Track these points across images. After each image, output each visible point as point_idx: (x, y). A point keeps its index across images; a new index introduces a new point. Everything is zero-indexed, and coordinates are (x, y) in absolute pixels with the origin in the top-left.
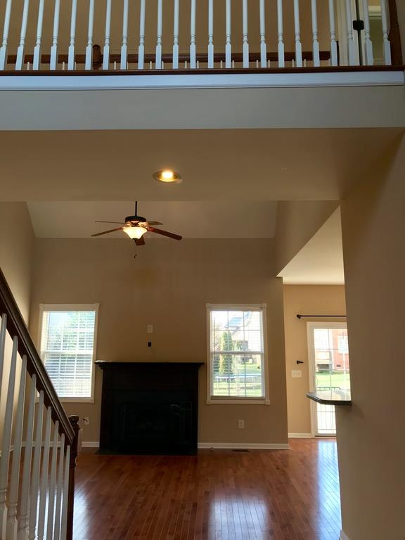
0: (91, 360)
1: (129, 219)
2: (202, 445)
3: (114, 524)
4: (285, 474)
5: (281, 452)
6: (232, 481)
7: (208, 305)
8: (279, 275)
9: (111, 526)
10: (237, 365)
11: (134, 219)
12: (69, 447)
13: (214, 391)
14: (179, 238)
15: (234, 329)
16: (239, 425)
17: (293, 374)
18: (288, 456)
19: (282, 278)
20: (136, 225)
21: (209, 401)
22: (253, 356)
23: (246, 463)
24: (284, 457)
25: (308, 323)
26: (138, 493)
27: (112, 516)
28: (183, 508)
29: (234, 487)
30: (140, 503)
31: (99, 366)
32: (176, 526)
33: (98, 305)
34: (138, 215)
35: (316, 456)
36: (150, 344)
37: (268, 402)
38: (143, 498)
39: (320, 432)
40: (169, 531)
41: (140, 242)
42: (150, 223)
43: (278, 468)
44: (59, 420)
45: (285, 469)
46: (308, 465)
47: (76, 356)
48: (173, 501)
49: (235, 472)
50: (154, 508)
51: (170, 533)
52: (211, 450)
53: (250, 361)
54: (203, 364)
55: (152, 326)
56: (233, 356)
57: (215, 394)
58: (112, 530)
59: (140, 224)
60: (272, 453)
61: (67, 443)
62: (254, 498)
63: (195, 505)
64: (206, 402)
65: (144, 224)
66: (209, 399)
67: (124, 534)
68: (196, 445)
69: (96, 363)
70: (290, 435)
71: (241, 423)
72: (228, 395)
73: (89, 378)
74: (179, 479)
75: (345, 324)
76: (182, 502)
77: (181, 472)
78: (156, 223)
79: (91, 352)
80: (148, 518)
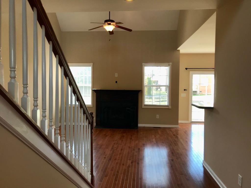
0: (91, 89)
1: (106, 21)
2: (140, 125)
3: (105, 156)
4: (177, 137)
5: (175, 129)
6: (154, 140)
7: (143, 64)
8: (178, 49)
9: (104, 156)
10: (154, 92)
11: (109, 21)
12: (90, 125)
13: (146, 103)
14: (130, 30)
15: (152, 75)
16: (157, 117)
17: (182, 95)
18: (178, 130)
19: (179, 50)
20: (110, 24)
21: (143, 107)
22: (161, 87)
23: (160, 133)
24: (177, 131)
25: (190, 72)
26: (114, 144)
27: (104, 152)
28: (134, 150)
29: (155, 142)
30: (115, 148)
31: (94, 91)
32: (132, 157)
33: (92, 63)
34: (111, 19)
35: (191, 130)
36: (116, 82)
37: (170, 107)
38: (117, 146)
39: (193, 120)
40: (129, 159)
41: (111, 33)
42: (117, 23)
43: (174, 135)
44: (86, 114)
45: (177, 135)
46: (187, 134)
47: (84, 87)
48: (129, 147)
49: (155, 136)
50: (122, 150)
51: (129, 160)
52: (144, 127)
53: (159, 90)
54: (141, 91)
55: (117, 74)
56: (152, 87)
57: (146, 104)
58: (105, 158)
59: (112, 23)
60: (171, 129)
61: (89, 123)
62: (164, 147)
63: (139, 149)
64: (142, 107)
65: (114, 23)
66: (143, 106)
67: (110, 159)
68: (137, 125)
69: (93, 90)
70: (180, 122)
71: (157, 116)
72: (152, 104)
73: (90, 96)
74: (131, 139)
75: (214, 72)
76: (133, 148)
77: (131, 136)
78: (120, 23)
79: (90, 85)
80: (120, 154)
